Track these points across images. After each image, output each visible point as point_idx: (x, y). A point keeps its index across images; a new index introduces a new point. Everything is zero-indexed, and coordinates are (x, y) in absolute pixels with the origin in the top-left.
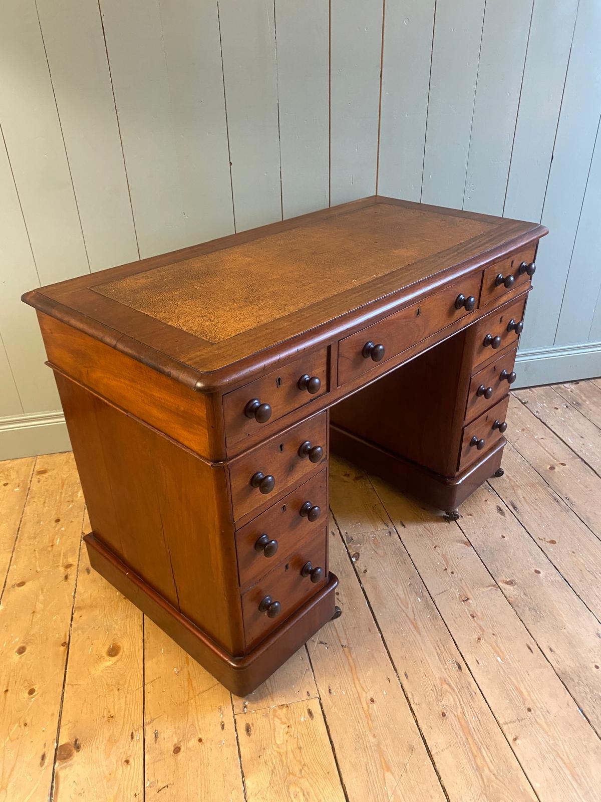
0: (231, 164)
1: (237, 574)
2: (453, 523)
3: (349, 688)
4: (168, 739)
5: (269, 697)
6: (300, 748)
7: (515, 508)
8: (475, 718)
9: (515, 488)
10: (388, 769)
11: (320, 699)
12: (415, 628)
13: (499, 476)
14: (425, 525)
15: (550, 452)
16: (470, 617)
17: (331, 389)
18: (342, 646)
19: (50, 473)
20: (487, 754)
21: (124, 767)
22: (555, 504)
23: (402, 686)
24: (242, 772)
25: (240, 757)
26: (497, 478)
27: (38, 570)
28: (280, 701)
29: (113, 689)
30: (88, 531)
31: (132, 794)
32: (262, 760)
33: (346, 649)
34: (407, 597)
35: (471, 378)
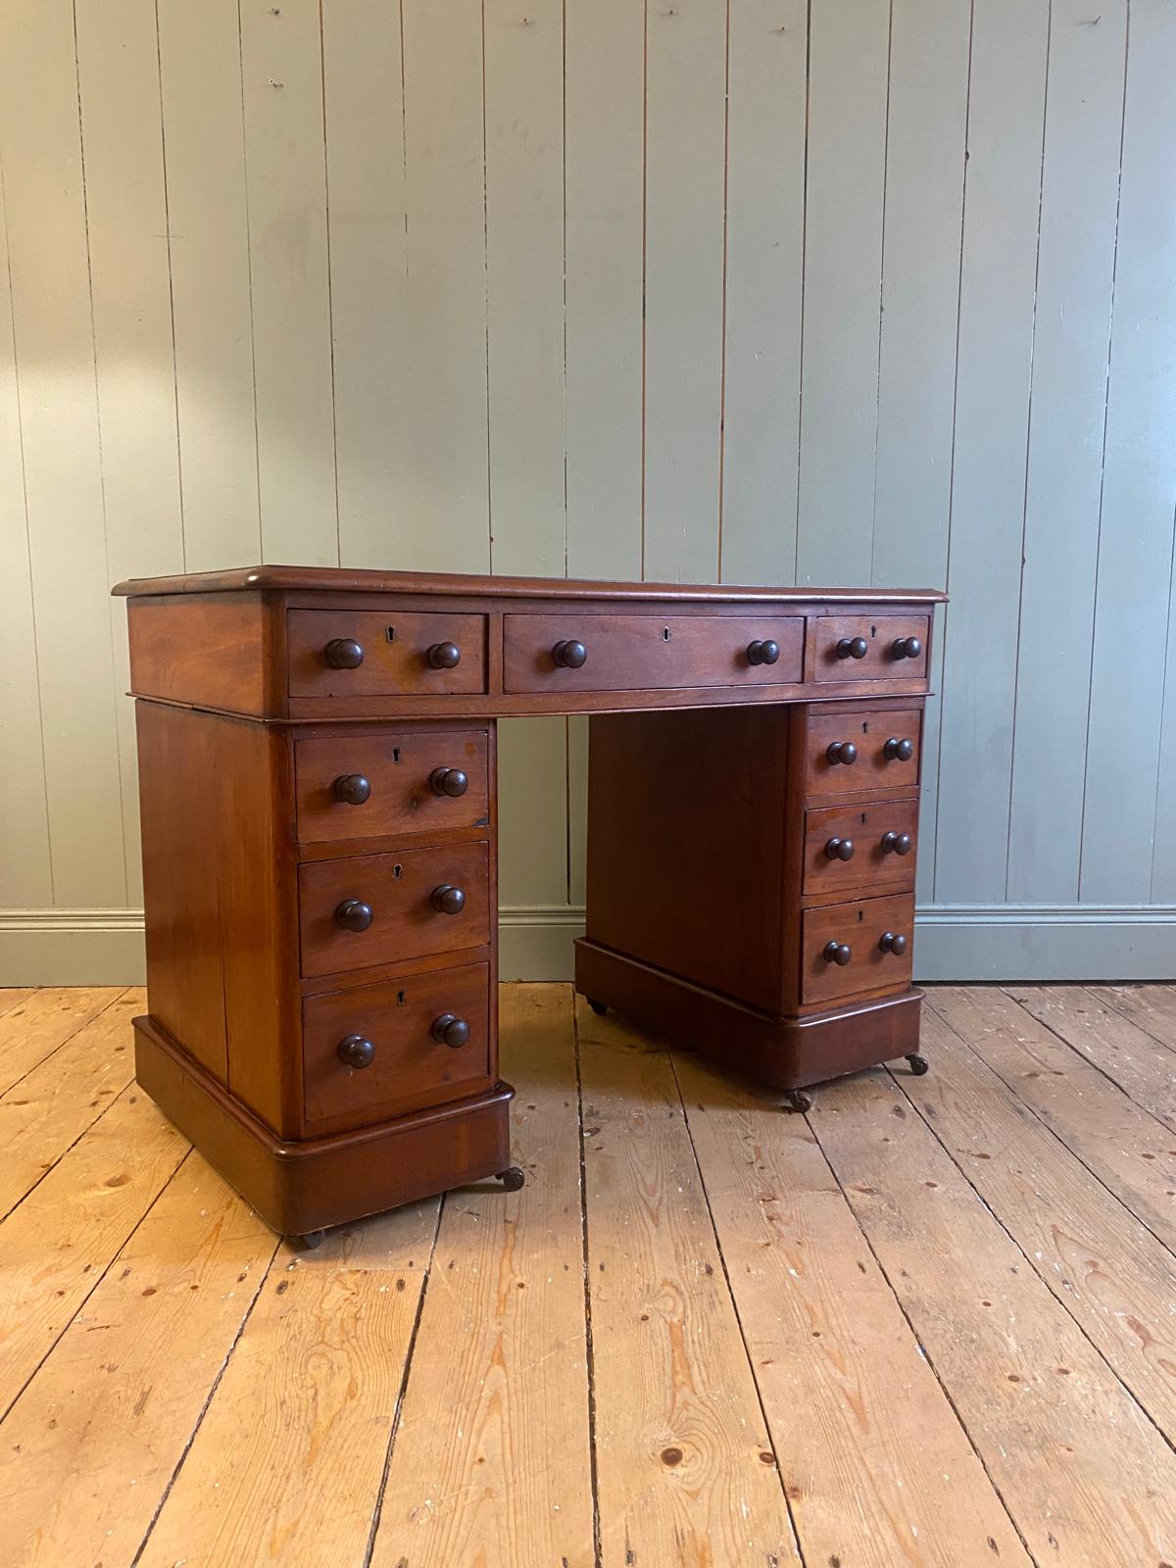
0: (491, 539)
1: (297, 950)
2: (798, 1116)
3: (489, 1266)
4: (141, 1279)
5: (341, 1258)
6: (357, 1319)
7: (930, 1111)
8: (703, 1329)
9: (944, 1091)
10: (502, 1362)
11: (429, 1272)
12: (653, 1219)
13: (919, 1075)
14: (742, 1112)
15: (1040, 1059)
16: (765, 1219)
17: (491, 690)
18: (506, 1221)
19: (140, 1005)
20: (700, 1372)
21: (52, 1297)
22: (1017, 1117)
23: (586, 1280)
24: (242, 1330)
25: (249, 1314)
26: (915, 1077)
27: (57, 1092)
28: (355, 1264)
29: (90, 1219)
30: (143, 1009)
31: (46, 1326)
32: (284, 1321)
33: (510, 1226)
34: (660, 1183)
35: (805, 813)
